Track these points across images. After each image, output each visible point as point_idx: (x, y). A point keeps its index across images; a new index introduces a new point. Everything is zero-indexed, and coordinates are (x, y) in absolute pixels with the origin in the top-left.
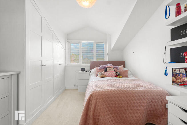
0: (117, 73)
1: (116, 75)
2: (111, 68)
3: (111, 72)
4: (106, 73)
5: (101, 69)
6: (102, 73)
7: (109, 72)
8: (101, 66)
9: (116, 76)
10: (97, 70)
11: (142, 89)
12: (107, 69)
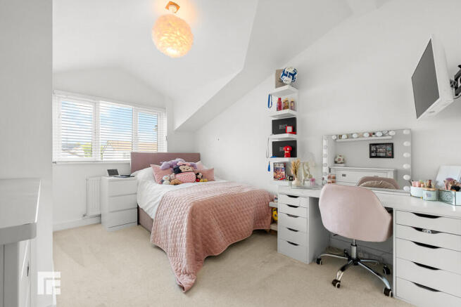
0: (198, 174)
1: (197, 178)
2: (186, 167)
3: (190, 173)
4: (178, 176)
5: (165, 169)
6: (171, 176)
7: (187, 174)
8: (164, 163)
9: (198, 180)
10: (157, 171)
11: (246, 190)
12: (180, 168)
